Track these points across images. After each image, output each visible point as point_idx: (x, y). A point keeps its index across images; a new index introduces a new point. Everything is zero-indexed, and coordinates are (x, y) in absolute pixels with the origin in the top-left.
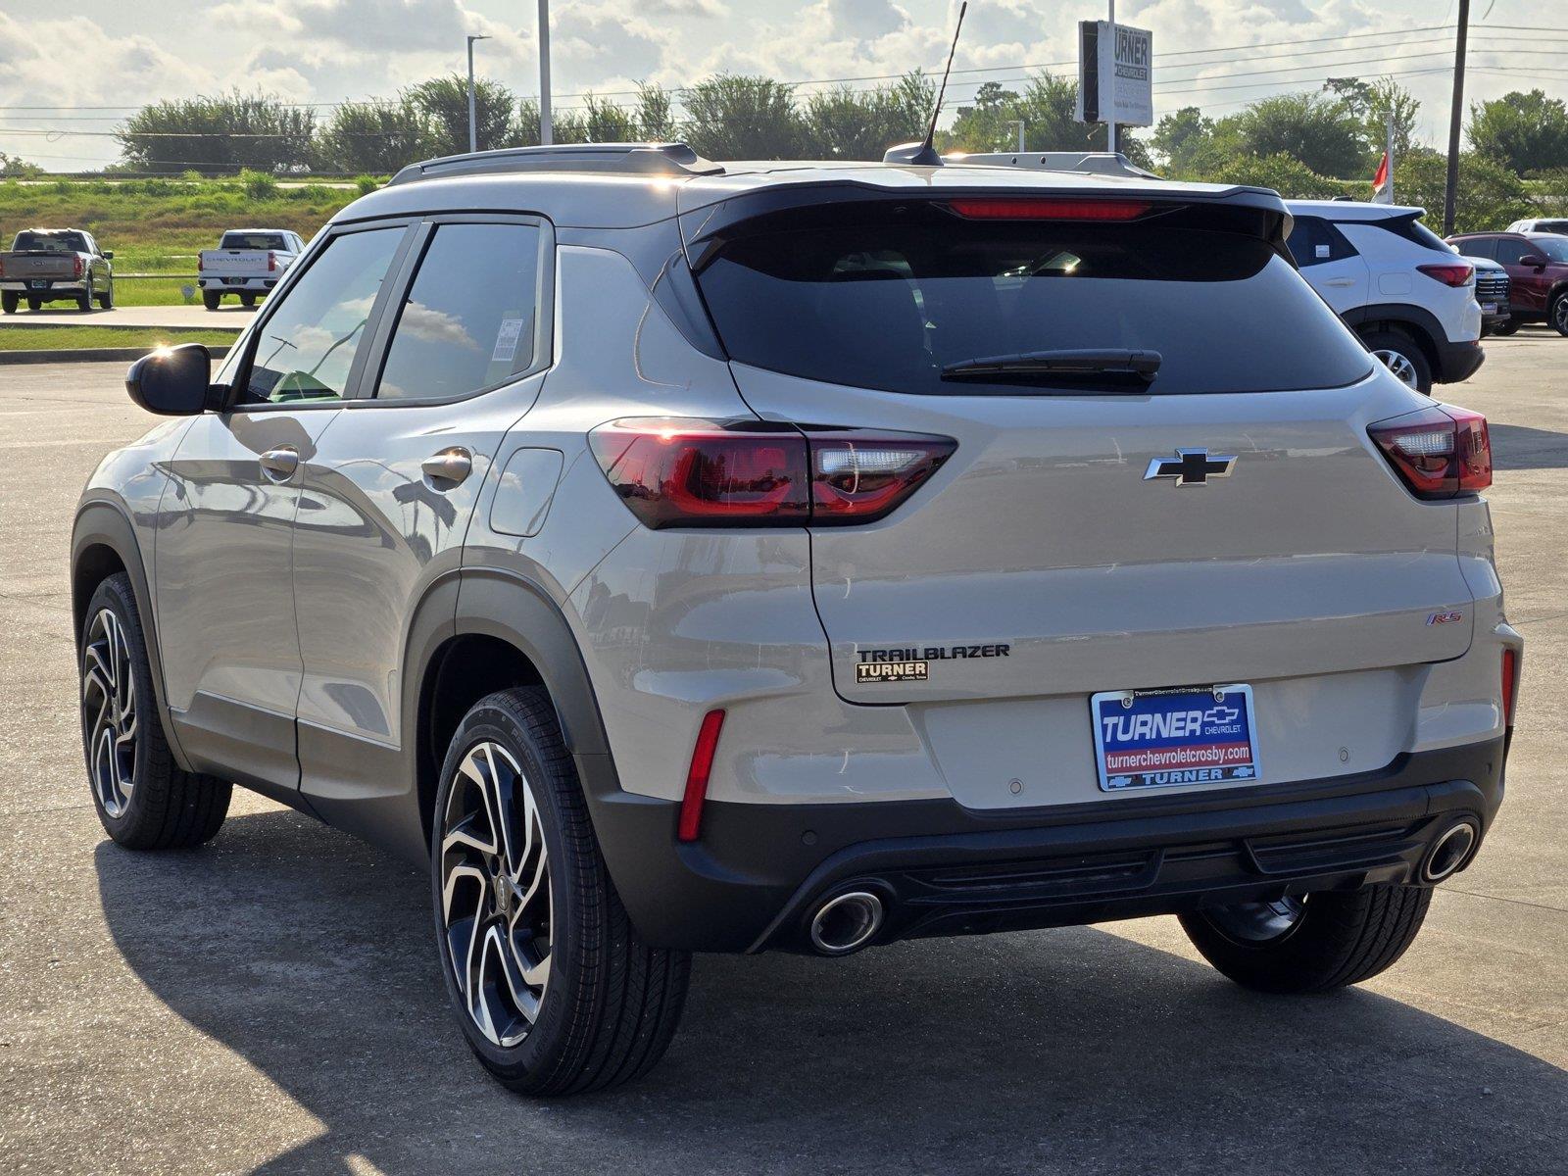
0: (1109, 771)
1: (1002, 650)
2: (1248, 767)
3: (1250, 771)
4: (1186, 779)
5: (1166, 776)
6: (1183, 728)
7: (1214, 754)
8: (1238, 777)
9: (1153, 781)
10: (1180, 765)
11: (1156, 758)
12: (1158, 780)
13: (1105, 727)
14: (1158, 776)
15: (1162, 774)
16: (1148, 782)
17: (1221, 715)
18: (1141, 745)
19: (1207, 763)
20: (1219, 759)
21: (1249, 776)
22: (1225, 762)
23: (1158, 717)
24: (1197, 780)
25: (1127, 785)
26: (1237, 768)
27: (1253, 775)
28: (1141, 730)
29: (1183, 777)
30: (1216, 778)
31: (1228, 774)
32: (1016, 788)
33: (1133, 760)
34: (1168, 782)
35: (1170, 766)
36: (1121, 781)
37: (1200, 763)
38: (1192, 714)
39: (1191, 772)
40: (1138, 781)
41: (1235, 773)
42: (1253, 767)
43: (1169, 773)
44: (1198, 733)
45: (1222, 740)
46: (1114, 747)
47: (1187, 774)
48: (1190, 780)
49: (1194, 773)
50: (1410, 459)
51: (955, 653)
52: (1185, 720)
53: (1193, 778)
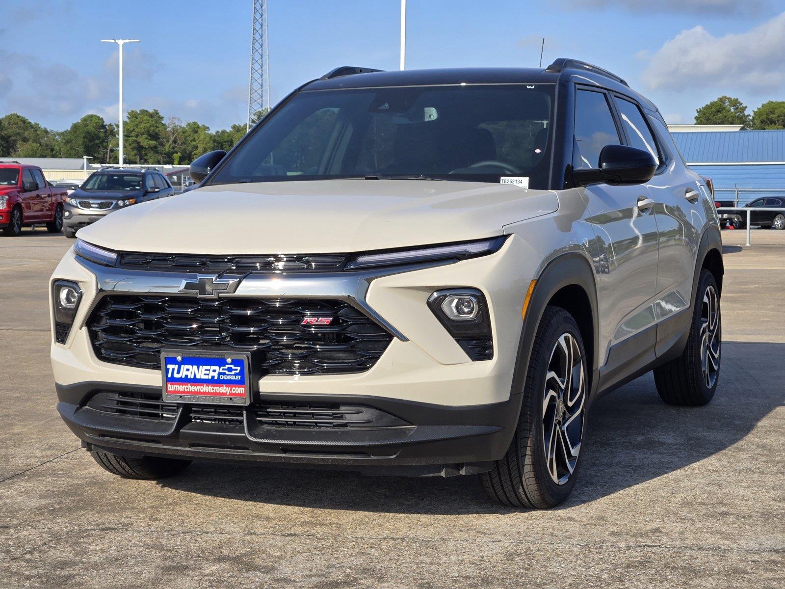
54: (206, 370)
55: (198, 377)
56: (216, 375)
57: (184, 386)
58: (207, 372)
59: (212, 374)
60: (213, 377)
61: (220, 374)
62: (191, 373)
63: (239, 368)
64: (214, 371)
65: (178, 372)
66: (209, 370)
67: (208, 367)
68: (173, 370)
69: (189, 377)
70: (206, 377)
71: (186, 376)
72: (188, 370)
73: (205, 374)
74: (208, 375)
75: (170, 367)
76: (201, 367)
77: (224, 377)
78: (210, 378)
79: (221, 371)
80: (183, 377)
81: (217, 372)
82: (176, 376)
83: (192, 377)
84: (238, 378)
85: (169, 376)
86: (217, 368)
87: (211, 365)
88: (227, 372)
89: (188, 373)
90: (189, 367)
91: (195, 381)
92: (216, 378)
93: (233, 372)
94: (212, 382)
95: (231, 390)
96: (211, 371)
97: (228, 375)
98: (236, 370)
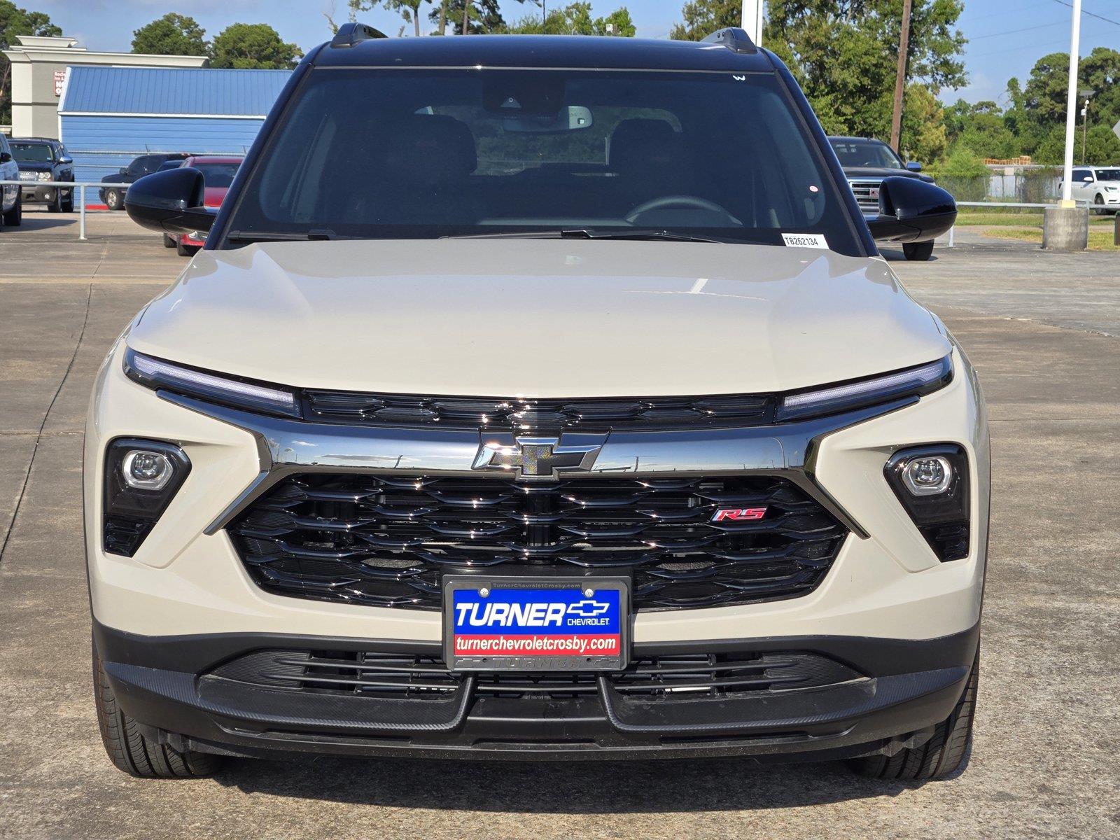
54: (538, 611)
55: (521, 622)
56: (559, 619)
57: (490, 642)
58: (542, 615)
59: (550, 617)
60: (553, 623)
61: (566, 616)
62: (507, 618)
63: (607, 605)
64: (556, 612)
65: (480, 616)
66: (545, 611)
67: (543, 606)
68: (469, 612)
69: (502, 624)
70: (539, 623)
71: (497, 623)
72: (500, 612)
73: (536, 619)
74: (543, 619)
75: (464, 607)
76: (528, 606)
77: (577, 622)
78: (546, 624)
79: (569, 611)
80: (490, 624)
81: (562, 613)
82: (474, 622)
83: (509, 624)
84: (604, 622)
85: (460, 623)
86: (562, 607)
87: (549, 602)
88: (581, 613)
89: (501, 618)
90: (505, 606)
91: (515, 630)
92: (559, 623)
93: (595, 613)
94: (551, 630)
95: (588, 644)
96: (550, 611)
97: (584, 618)
98: (602, 608)
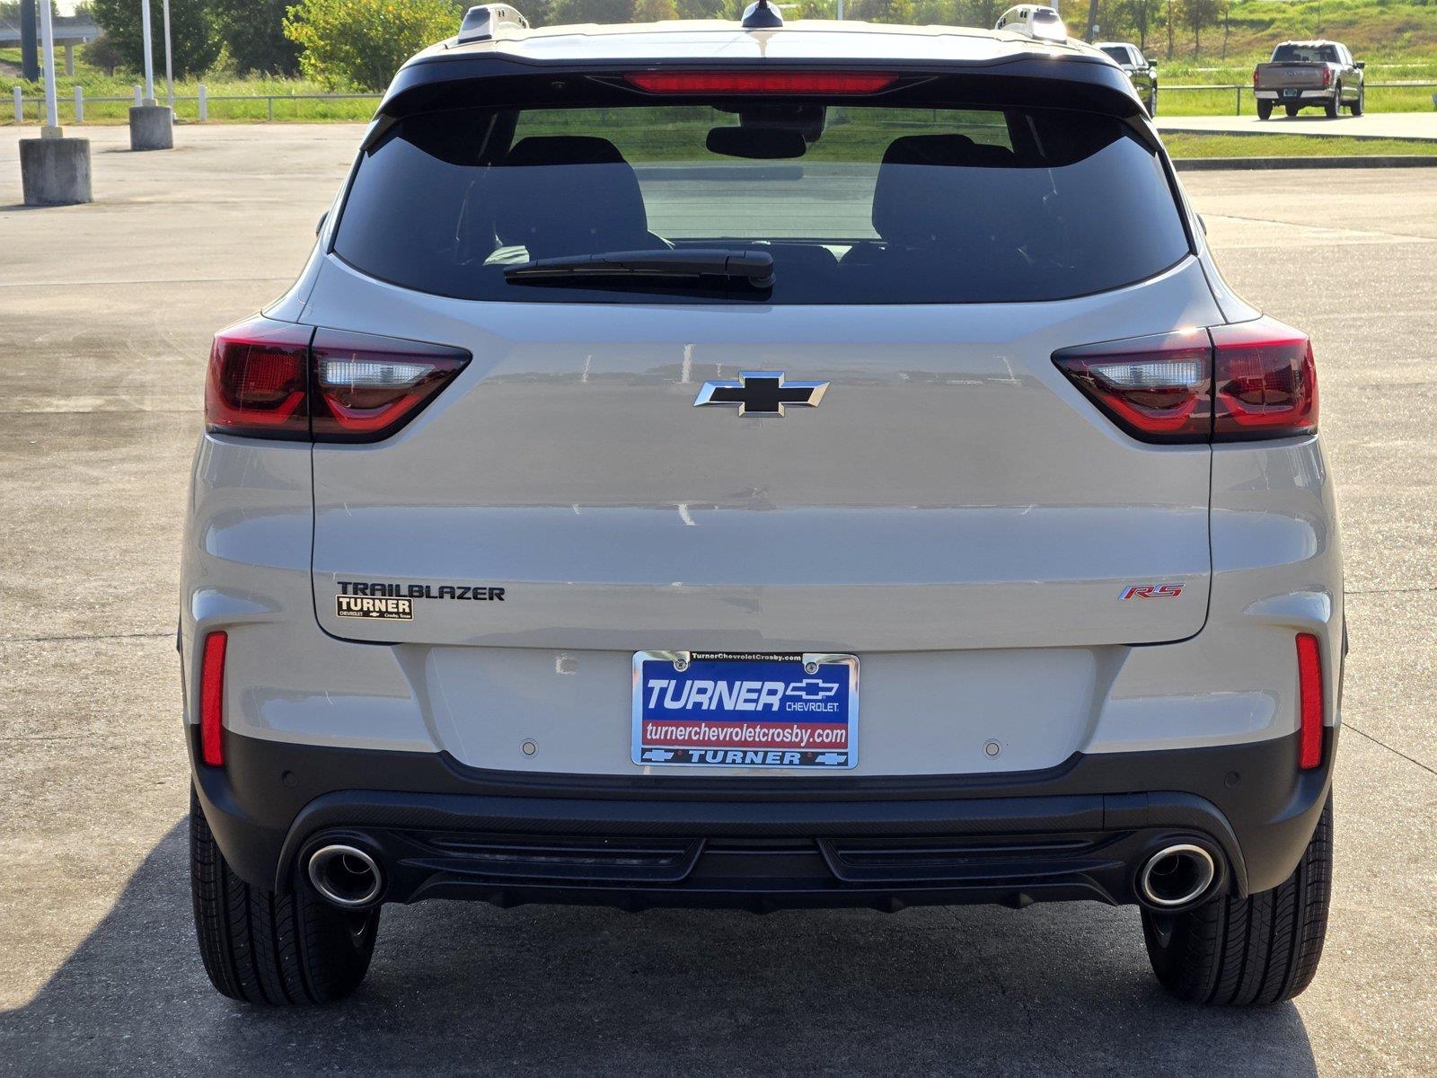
0: (645, 741)
1: (496, 594)
2: (839, 754)
3: (842, 759)
4: (748, 760)
5: (720, 756)
6: (756, 701)
7: (794, 734)
8: (823, 764)
9: (702, 759)
10: (745, 743)
11: (713, 733)
12: (709, 758)
13: (647, 692)
14: (710, 754)
15: (716, 753)
16: (695, 759)
17: (812, 689)
18: (696, 715)
19: (783, 744)
20: (802, 740)
21: (839, 764)
22: (809, 745)
23: (722, 685)
24: (764, 762)
25: (666, 761)
26: (823, 754)
27: (845, 763)
28: (695, 698)
29: (744, 759)
30: (791, 763)
31: (807, 759)
32: (529, 749)
33: (681, 732)
34: (723, 761)
35: (731, 743)
36: (659, 755)
37: (772, 744)
38: (769, 685)
39: (756, 753)
40: (683, 757)
41: (820, 759)
42: (846, 754)
43: (726, 752)
44: (775, 708)
45: (809, 719)
46: (656, 715)
47: (750, 756)
48: (752, 762)
49: (761, 755)
50: (1119, 392)
51: (442, 592)
52: (759, 691)
53: (759, 759)
